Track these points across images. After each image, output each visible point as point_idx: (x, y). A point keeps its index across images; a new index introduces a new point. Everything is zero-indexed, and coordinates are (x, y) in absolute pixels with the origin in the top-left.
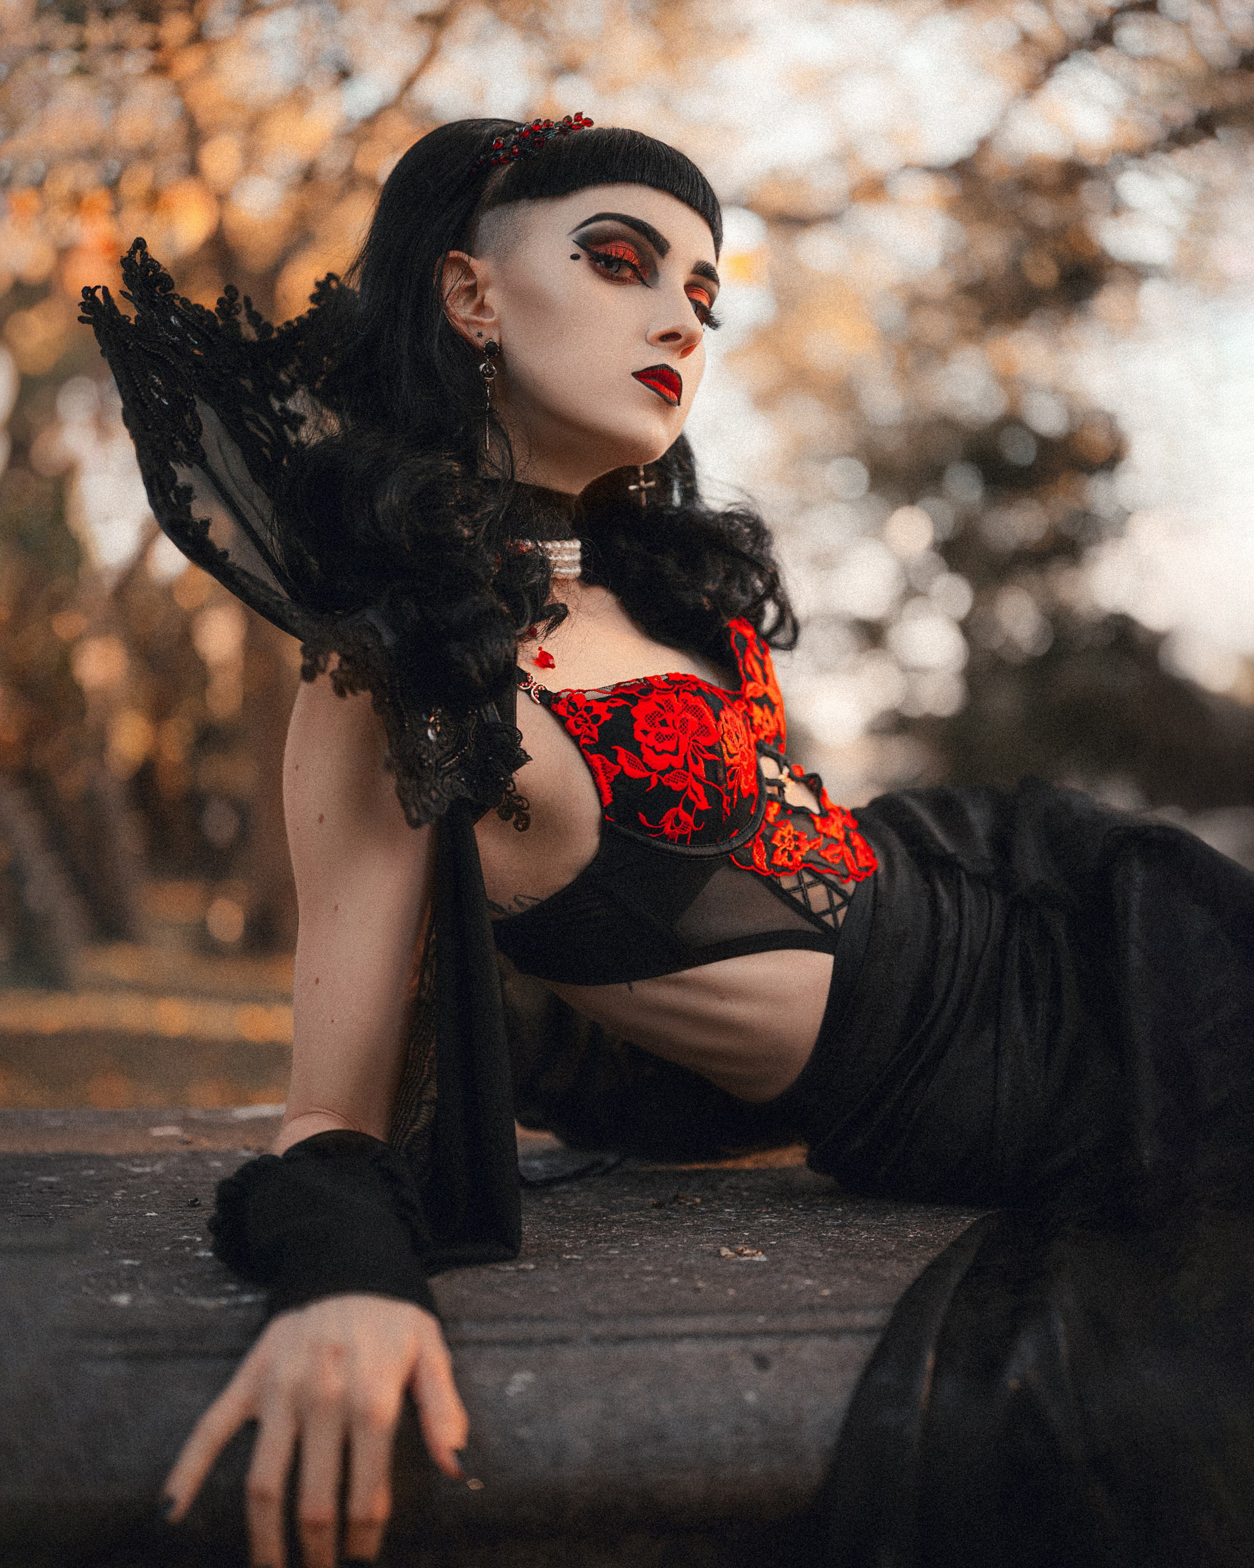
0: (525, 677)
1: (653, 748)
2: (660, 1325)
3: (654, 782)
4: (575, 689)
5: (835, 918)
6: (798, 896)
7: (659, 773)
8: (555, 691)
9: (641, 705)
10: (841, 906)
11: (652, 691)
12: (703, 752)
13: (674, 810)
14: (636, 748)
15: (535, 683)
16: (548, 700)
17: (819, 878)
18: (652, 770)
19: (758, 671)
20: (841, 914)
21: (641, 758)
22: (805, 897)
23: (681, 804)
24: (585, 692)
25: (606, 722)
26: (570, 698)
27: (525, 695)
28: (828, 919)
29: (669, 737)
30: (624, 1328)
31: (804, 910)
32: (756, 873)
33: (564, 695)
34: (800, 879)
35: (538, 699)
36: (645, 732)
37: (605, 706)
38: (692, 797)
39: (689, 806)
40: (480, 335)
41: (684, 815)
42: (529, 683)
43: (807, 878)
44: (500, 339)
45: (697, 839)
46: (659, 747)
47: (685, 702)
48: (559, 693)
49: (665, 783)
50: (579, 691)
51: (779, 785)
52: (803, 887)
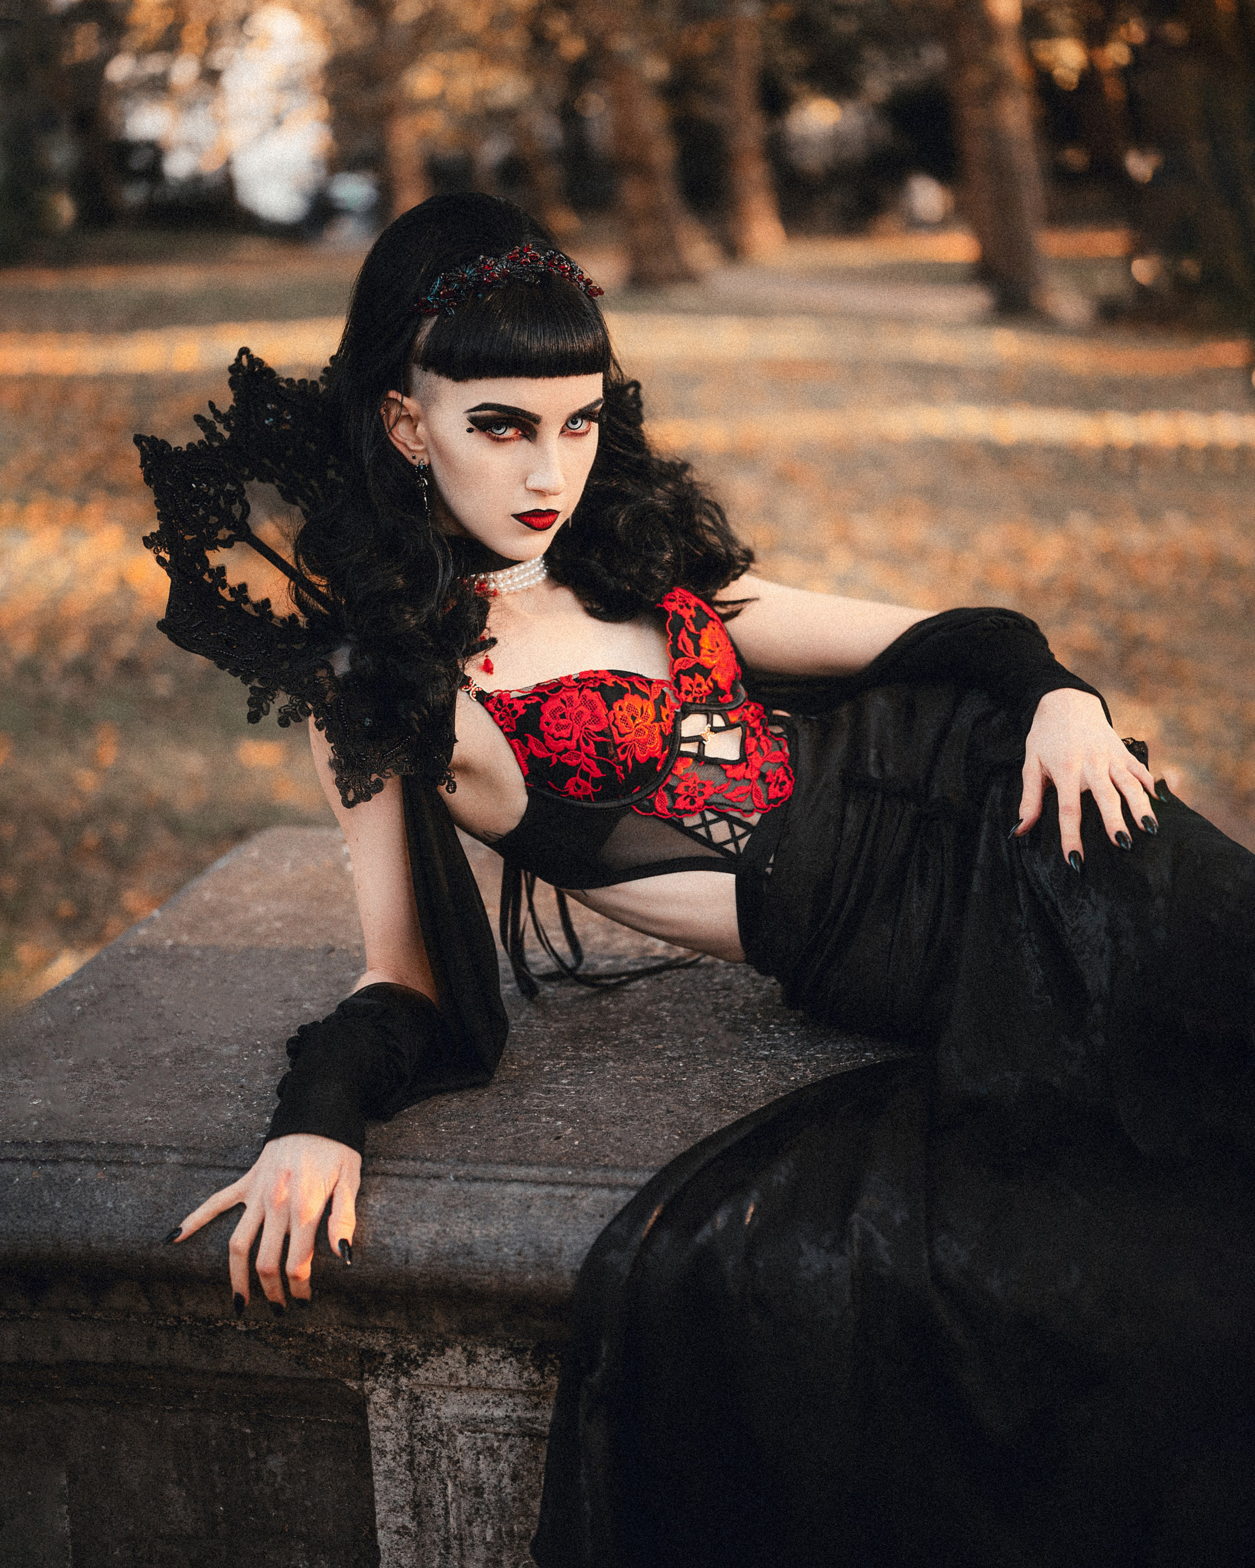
0: (467, 681)
1: (553, 735)
2: (503, 1170)
3: (554, 761)
4: (503, 690)
5: (737, 846)
6: (702, 831)
7: (558, 754)
8: (488, 692)
9: (550, 703)
10: (743, 836)
11: (560, 688)
12: (593, 737)
13: (573, 779)
14: (540, 735)
15: (475, 685)
16: (482, 697)
17: (722, 816)
18: (551, 751)
19: (691, 647)
20: (743, 843)
21: (544, 743)
22: (708, 832)
23: (578, 775)
24: (511, 692)
25: (521, 715)
26: (499, 696)
27: (466, 694)
28: (731, 847)
29: (565, 727)
30: (479, 1171)
31: (708, 842)
32: (659, 818)
33: (495, 695)
34: (703, 817)
35: (475, 698)
36: (548, 724)
37: (523, 703)
38: (586, 769)
39: (585, 776)
40: (414, 458)
41: (582, 782)
42: (470, 686)
43: (710, 816)
44: (430, 461)
45: (599, 797)
46: (557, 734)
47: (585, 697)
48: (492, 693)
49: (562, 761)
50: (506, 691)
51: (699, 740)
52: (706, 824)
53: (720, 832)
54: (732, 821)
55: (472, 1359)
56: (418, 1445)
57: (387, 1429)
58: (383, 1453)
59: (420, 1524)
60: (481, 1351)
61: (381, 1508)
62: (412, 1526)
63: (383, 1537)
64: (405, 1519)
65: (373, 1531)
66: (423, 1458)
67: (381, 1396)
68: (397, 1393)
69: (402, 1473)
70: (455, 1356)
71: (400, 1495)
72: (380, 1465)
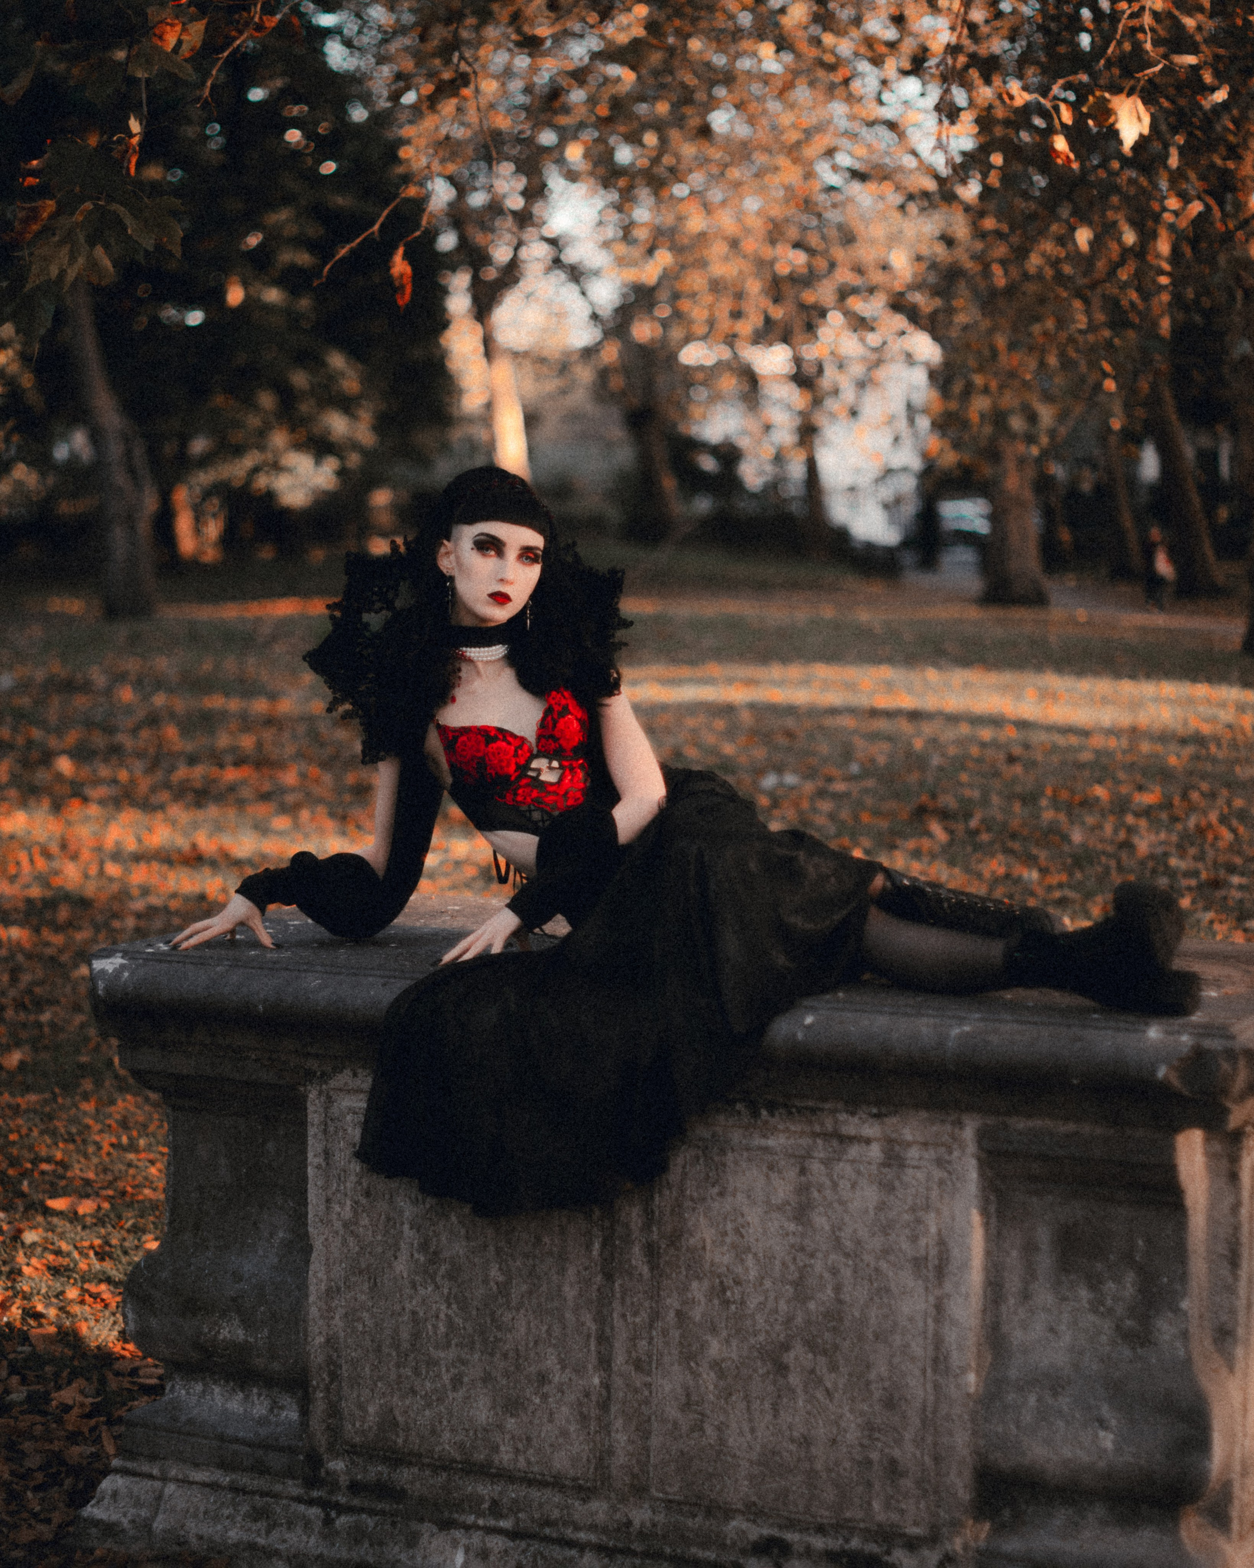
1: (459, 753)
7: (460, 762)
9: (462, 737)
10: (547, 820)
14: (455, 751)
17: (539, 808)
19: (551, 725)
25: (450, 739)
31: (528, 819)
37: (452, 734)
43: (533, 808)
47: (477, 739)
51: (539, 771)
52: (530, 811)
53: (536, 815)
54: (542, 811)
55: (355, 1075)
56: (329, 1122)
57: (316, 1112)
58: (313, 1125)
59: (328, 1164)
60: (360, 1071)
61: (310, 1155)
62: (324, 1164)
63: (310, 1171)
64: (320, 1160)
65: (306, 1167)
66: (331, 1129)
67: (312, 1096)
68: (320, 1093)
69: (320, 1136)
70: (348, 1072)
71: (319, 1148)
72: (311, 1131)
